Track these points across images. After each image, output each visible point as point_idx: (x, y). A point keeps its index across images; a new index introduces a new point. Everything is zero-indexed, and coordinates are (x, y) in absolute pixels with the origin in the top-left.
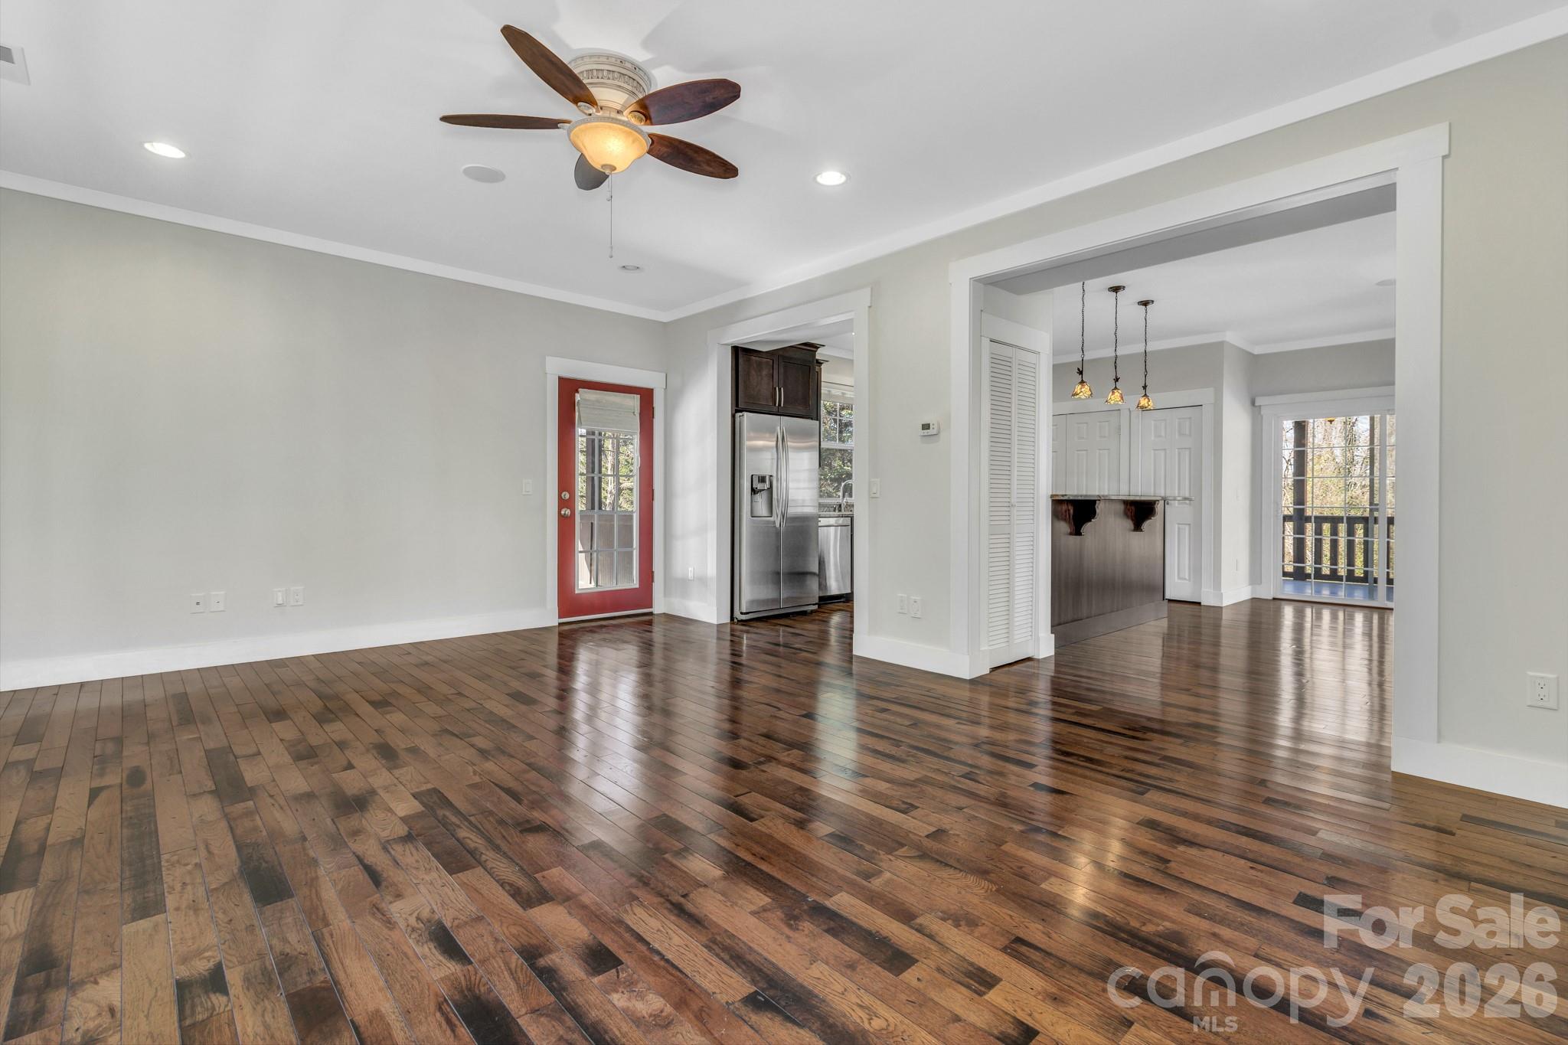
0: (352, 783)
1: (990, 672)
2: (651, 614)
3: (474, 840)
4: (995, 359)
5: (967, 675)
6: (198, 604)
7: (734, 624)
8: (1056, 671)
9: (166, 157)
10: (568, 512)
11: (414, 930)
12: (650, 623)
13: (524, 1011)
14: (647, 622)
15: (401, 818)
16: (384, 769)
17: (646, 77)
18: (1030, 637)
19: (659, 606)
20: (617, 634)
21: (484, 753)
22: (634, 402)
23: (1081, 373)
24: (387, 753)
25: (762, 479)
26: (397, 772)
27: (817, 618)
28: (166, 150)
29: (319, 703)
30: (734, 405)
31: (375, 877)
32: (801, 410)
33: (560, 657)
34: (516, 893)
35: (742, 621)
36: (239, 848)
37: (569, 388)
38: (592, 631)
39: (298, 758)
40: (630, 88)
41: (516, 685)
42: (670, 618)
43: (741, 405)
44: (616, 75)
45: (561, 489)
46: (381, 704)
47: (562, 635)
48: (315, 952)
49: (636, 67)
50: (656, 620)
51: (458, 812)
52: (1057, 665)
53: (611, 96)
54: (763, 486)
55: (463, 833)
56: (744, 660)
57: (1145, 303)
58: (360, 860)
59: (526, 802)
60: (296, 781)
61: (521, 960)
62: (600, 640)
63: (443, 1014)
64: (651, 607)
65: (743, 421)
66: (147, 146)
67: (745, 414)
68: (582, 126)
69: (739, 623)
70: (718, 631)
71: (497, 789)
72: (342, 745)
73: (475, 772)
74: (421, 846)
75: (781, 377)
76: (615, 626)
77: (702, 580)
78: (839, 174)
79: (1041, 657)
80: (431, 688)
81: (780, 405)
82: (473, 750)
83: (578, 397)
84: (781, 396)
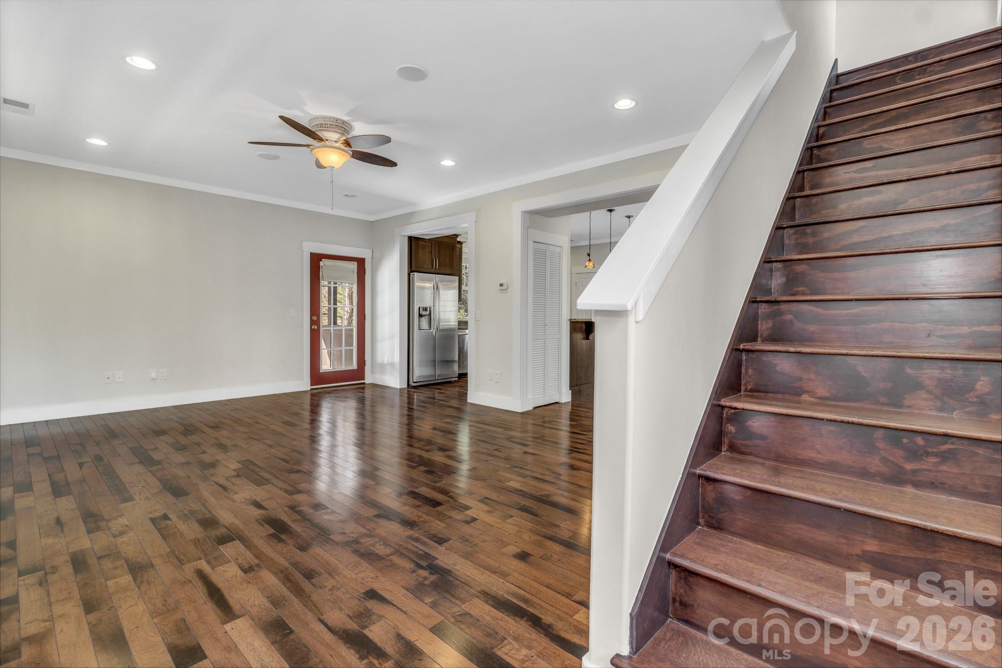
0: (207, 458)
1: (533, 409)
2: (364, 383)
3: (267, 476)
4: (536, 251)
5: (520, 411)
6: (108, 378)
7: (409, 388)
8: (572, 409)
9: (96, 145)
10: (316, 327)
11: (244, 502)
12: (363, 388)
13: (289, 521)
14: (362, 387)
15: (233, 470)
16: (222, 453)
17: (349, 126)
18: (557, 392)
19: (368, 379)
20: (343, 394)
21: (270, 446)
22: (354, 266)
23: (589, 255)
24: (222, 447)
25: (425, 309)
26: (228, 454)
27: (457, 385)
28: (97, 142)
29: (183, 428)
30: (409, 268)
31: (225, 489)
32: (448, 271)
33: (312, 405)
34: (286, 491)
35: (414, 386)
36: (160, 481)
37: (316, 259)
38: (329, 392)
39: (177, 450)
40: (340, 131)
41: (286, 418)
42: (374, 386)
43: (413, 269)
44: (334, 126)
45: (312, 314)
46: (215, 427)
47: (312, 395)
48: (204, 509)
49: (344, 122)
50: (366, 386)
51: (259, 467)
52: (573, 406)
53: (332, 136)
54: (426, 313)
55: (262, 474)
56: (415, 407)
57: (629, 217)
58: (217, 484)
59: (291, 463)
60: (179, 458)
61: (288, 509)
62: (334, 397)
63: (258, 522)
64: (364, 380)
65: (414, 277)
66: (87, 140)
67: (416, 273)
68: (318, 149)
69: (412, 387)
70: (400, 392)
71: (278, 459)
72: (198, 444)
73: (266, 453)
74: (244, 478)
75: (437, 252)
76: (342, 390)
77: (392, 365)
78: (452, 162)
79: (563, 402)
80: (241, 420)
81: (436, 268)
82: (265, 445)
83: (321, 264)
84: (437, 263)
